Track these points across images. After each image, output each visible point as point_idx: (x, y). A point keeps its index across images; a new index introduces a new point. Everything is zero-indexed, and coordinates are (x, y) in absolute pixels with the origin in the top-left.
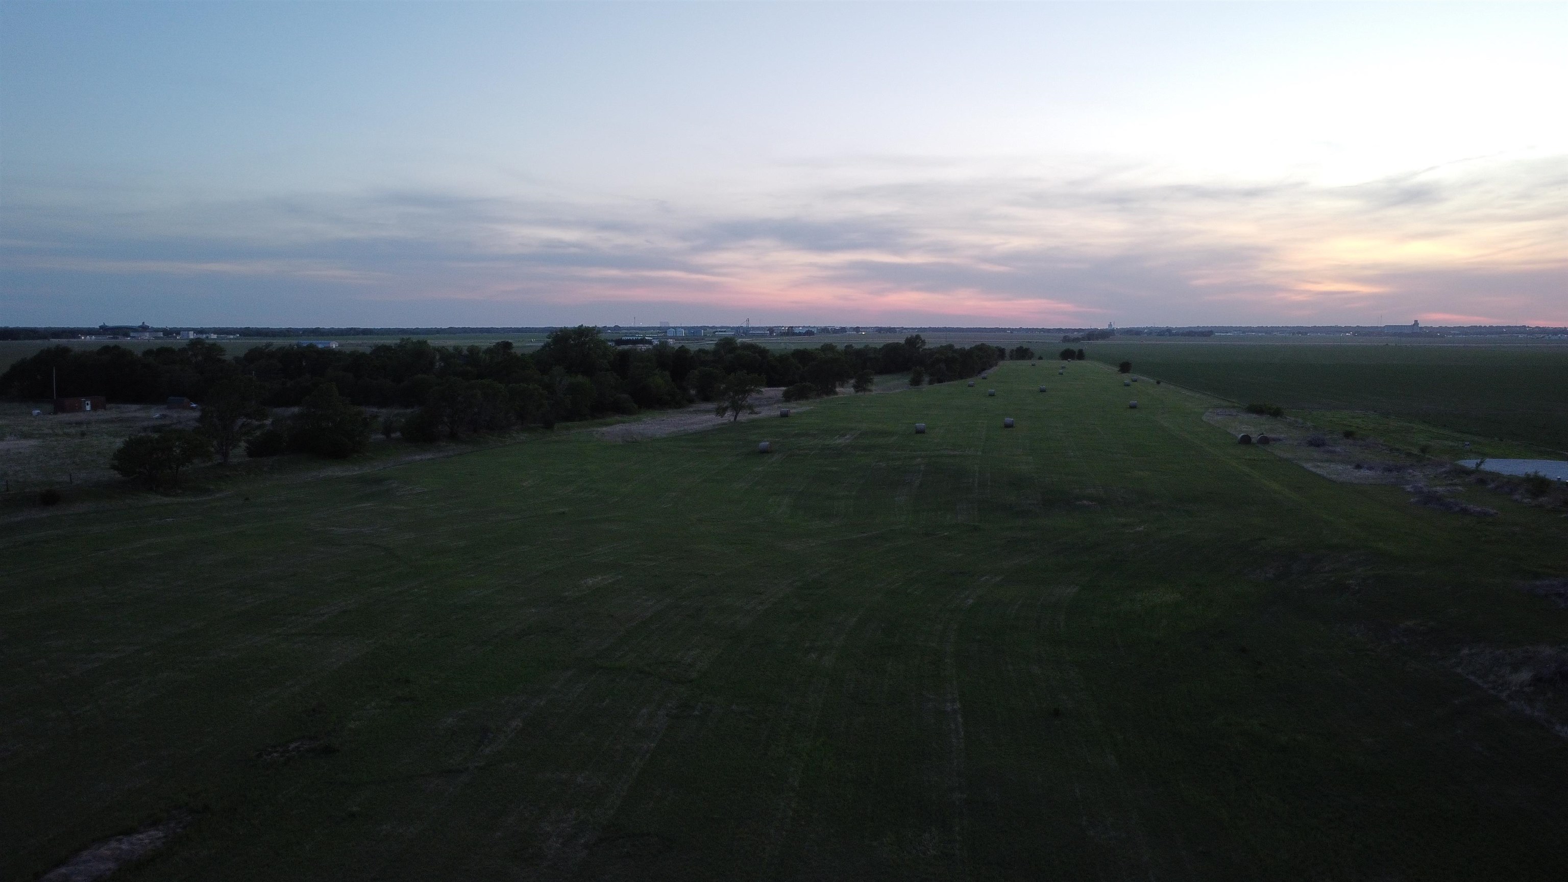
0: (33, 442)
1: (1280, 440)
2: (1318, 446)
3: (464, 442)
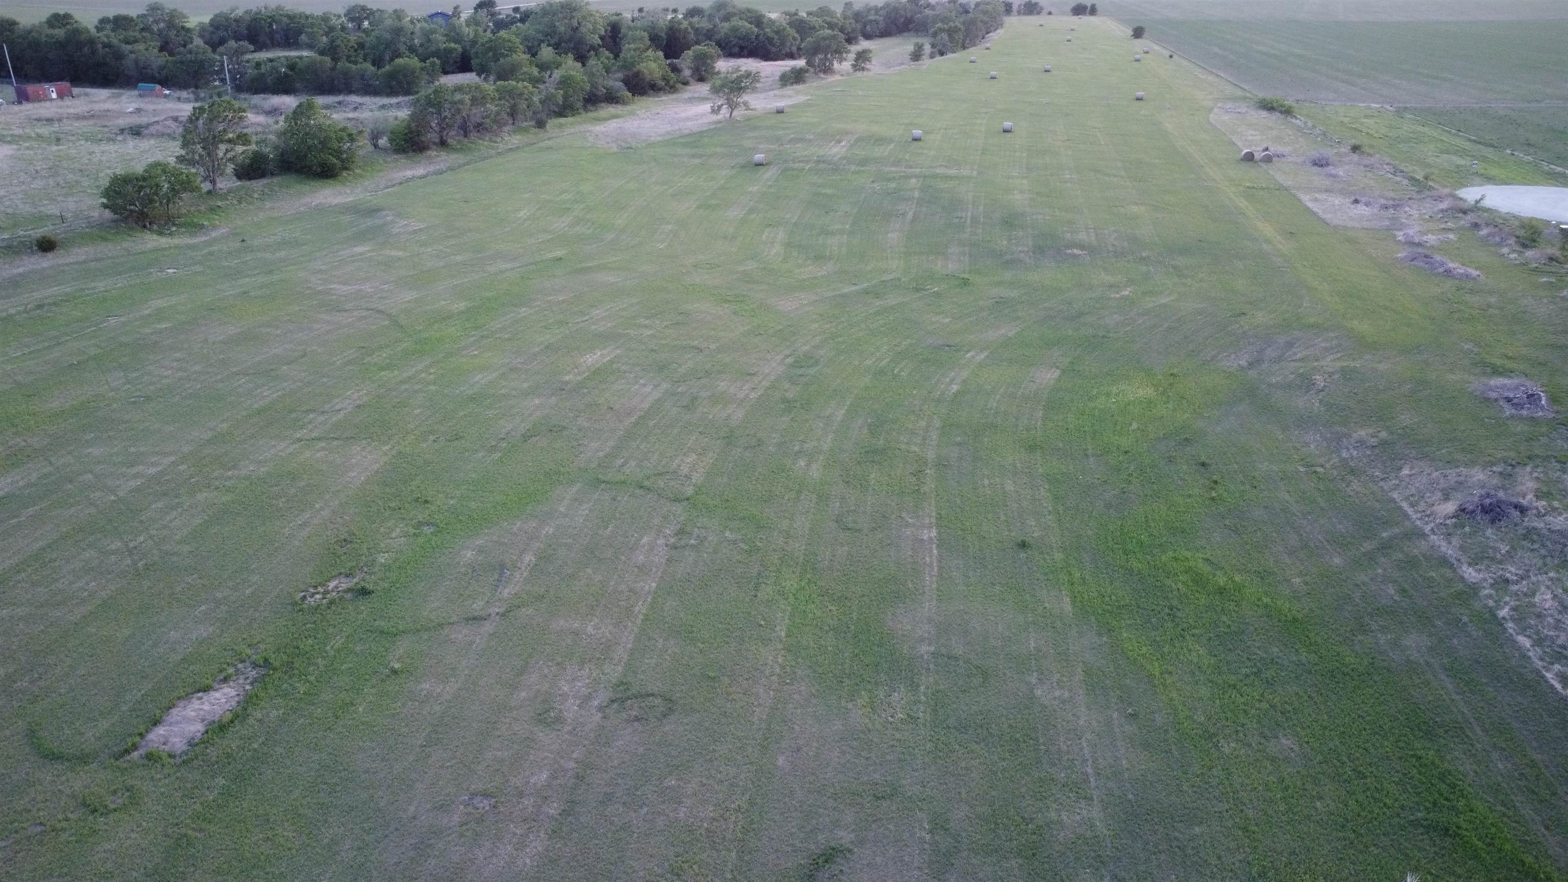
1: (1283, 156)
2: (1322, 166)
3: (455, 150)
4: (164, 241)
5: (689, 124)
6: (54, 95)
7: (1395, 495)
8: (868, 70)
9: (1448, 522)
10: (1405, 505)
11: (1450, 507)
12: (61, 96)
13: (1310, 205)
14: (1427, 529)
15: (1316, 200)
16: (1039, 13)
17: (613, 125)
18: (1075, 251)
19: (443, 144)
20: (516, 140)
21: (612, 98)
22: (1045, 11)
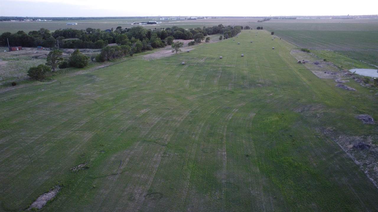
0: (6, 62)
1: (308, 62)
2: (317, 64)
3: (111, 61)
4: (42, 83)
5: (166, 55)
6: (18, 49)
7: (338, 143)
8: (209, 42)
9: (351, 149)
10: (340, 145)
11: (351, 146)
12: (19, 49)
13: (314, 73)
14: (346, 151)
15: (316, 72)
16: (249, 29)
17: (148, 55)
18: (259, 85)
19: (108, 60)
20: (125, 59)
21: (148, 49)
22: (251, 29)
